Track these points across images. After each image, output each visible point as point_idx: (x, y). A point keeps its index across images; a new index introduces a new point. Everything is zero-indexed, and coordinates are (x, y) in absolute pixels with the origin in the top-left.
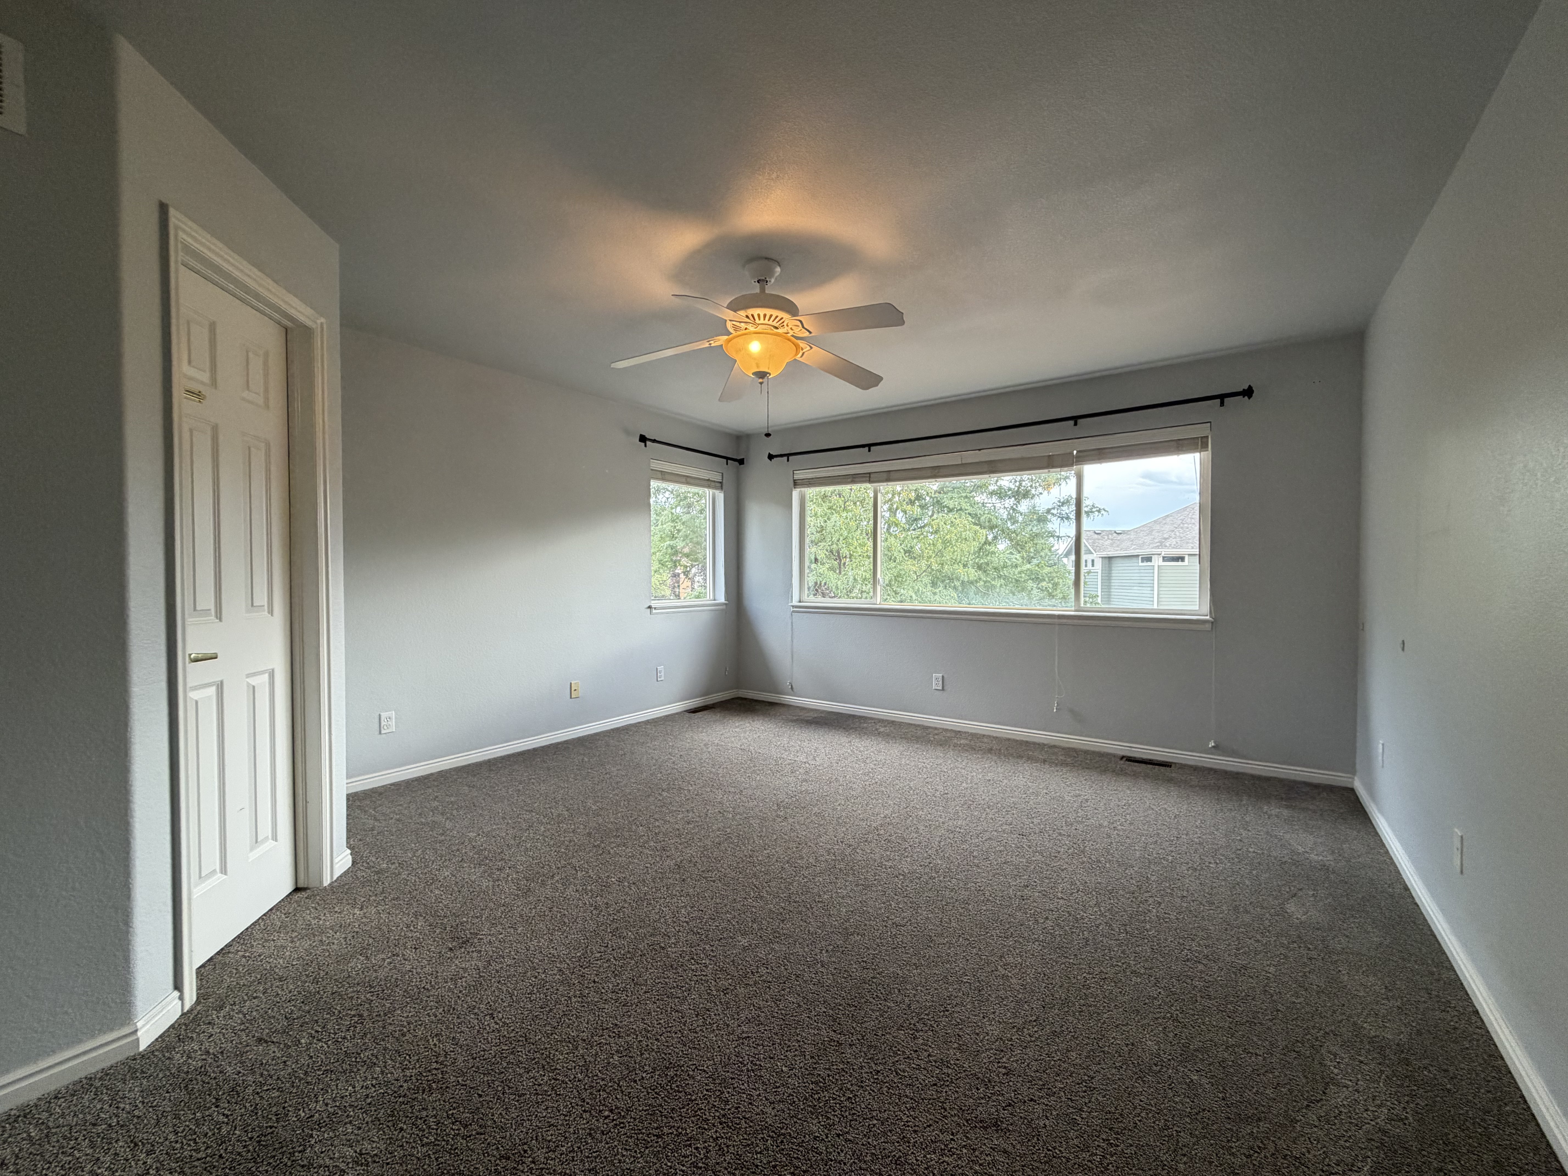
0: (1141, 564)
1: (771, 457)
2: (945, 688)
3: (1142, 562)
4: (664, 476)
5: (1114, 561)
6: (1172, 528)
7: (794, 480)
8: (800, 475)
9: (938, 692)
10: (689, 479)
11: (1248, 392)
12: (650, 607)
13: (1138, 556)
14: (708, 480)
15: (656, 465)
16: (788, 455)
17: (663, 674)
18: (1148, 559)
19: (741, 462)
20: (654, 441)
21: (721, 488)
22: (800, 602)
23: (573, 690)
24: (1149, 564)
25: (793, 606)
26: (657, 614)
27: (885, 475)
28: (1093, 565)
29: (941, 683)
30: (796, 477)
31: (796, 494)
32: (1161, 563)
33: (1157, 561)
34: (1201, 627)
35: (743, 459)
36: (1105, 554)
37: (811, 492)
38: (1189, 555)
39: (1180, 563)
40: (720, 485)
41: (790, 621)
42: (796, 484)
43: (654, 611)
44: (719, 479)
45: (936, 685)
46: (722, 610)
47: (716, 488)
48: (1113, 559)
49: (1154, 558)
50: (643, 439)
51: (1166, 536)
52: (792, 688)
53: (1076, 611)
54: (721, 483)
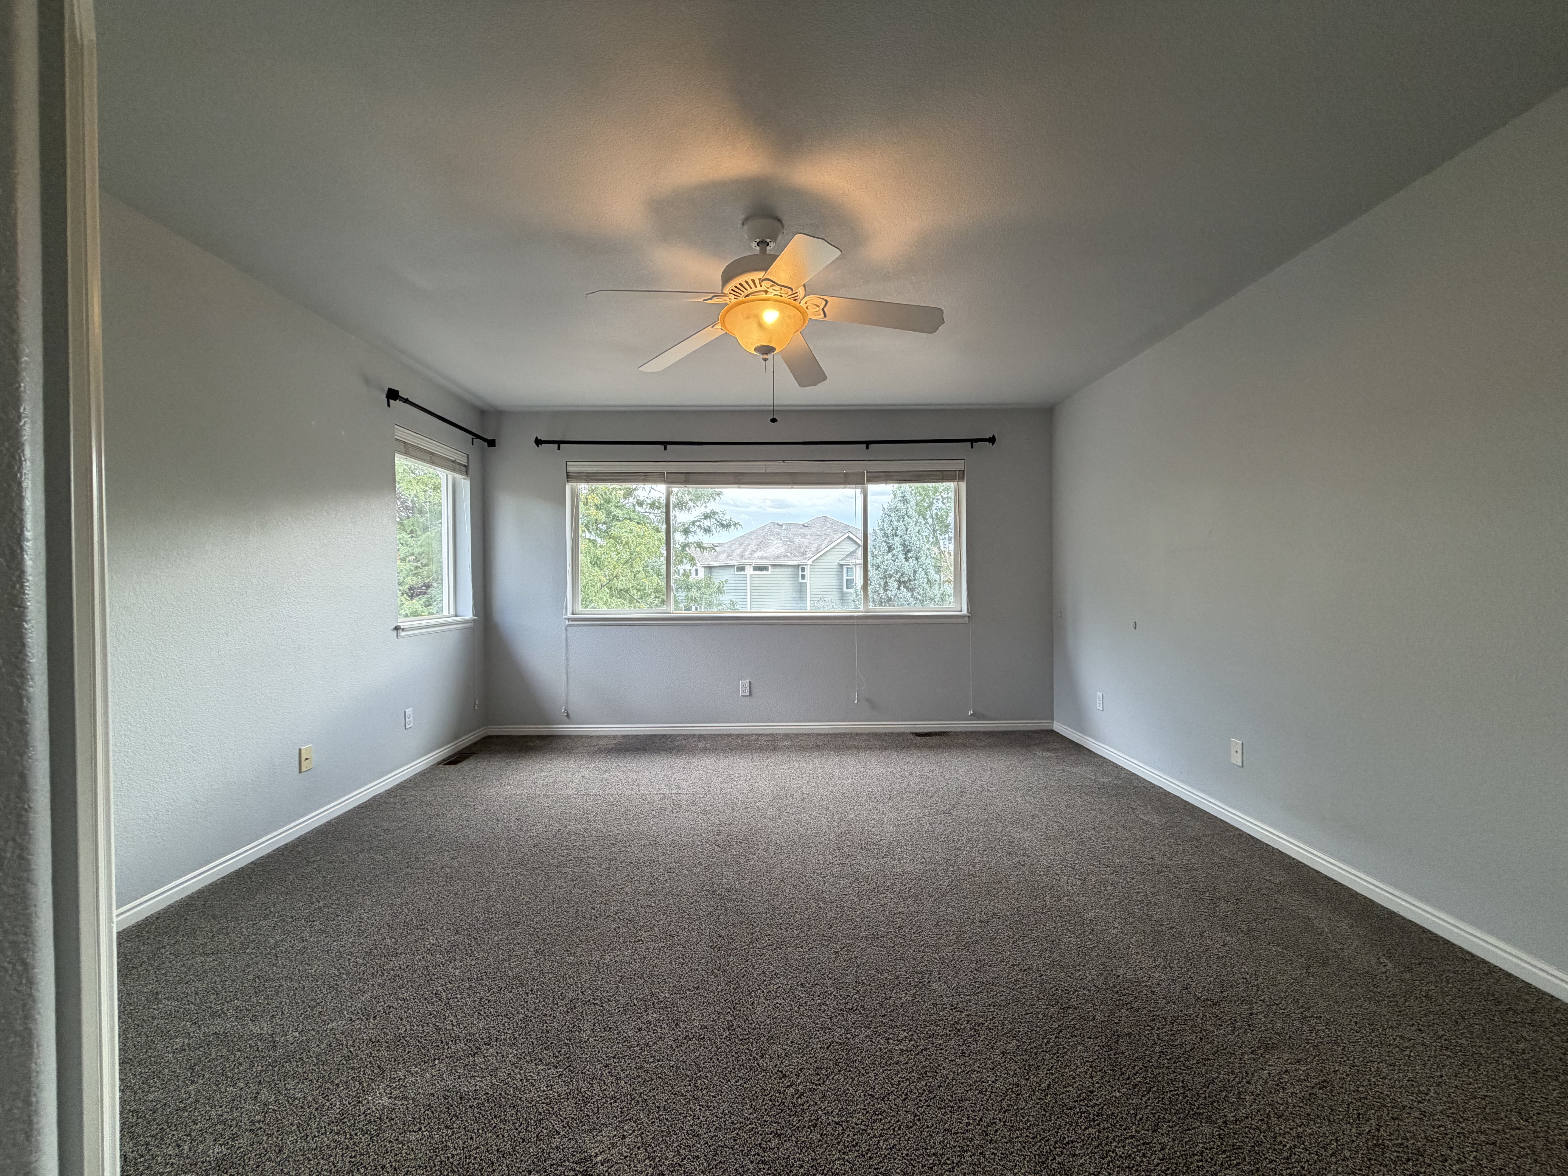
0: (736, 573)
1: (538, 442)
2: (753, 693)
3: (737, 571)
4: (410, 450)
5: (714, 571)
6: (757, 543)
7: (567, 473)
8: (573, 468)
9: (745, 698)
10: (433, 458)
11: (992, 440)
12: (397, 628)
13: (734, 566)
14: (453, 461)
15: (402, 434)
16: (559, 443)
17: (411, 718)
18: (742, 568)
19: (492, 443)
20: (406, 401)
21: (467, 473)
22: (573, 614)
23: (303, 759)
24: (742, 572)
25: (569, 619)
26: (404, 636)
27: (683, 477)
28: (697, 574)
29: (748, 689)
30: (570, 469)
31: (568, 487)
32: (752, 572)
33: (749, 570)
34: (960, 620)
35: (494, 440)
36: (706, 564)
37: (583, 488)
38: (771, 565)
39: (765, 572)
40: (465, 470)
41: (564, 636)
42: (569, 477)
43: (402, 634)
44: (464, 461)
45: (744, 690)
46: (471, 628)
47: (460, 472)
48: (713, 569)
49: (747, 567)
50: (393, 395)
51: (754, 549)
52: (568, 716)
53: (865, 612)
54: (465, 466)
